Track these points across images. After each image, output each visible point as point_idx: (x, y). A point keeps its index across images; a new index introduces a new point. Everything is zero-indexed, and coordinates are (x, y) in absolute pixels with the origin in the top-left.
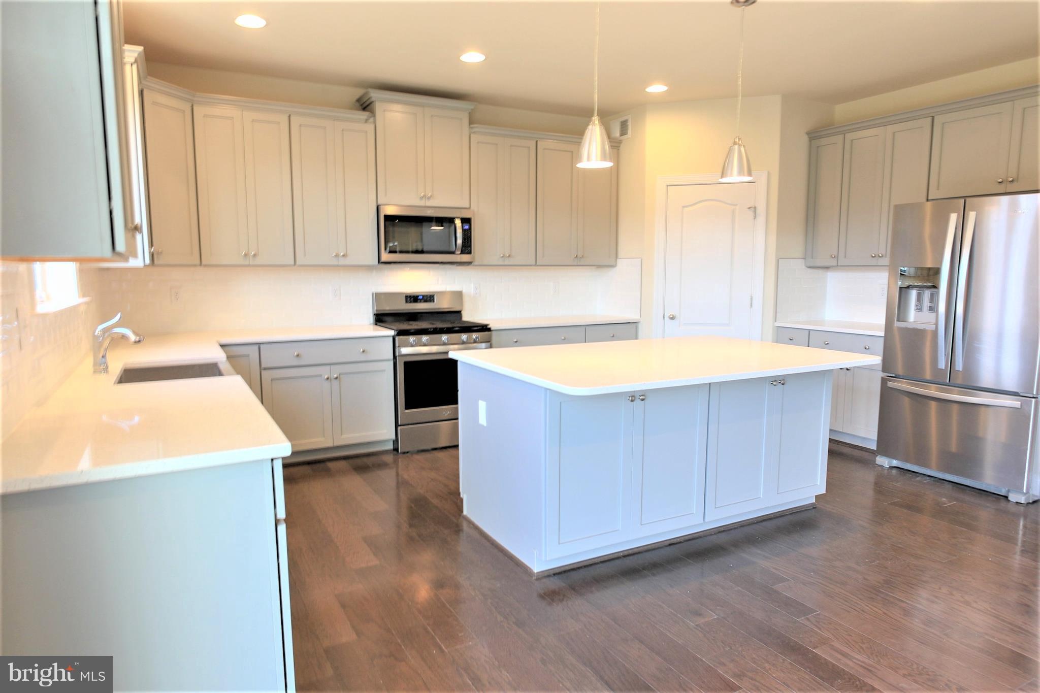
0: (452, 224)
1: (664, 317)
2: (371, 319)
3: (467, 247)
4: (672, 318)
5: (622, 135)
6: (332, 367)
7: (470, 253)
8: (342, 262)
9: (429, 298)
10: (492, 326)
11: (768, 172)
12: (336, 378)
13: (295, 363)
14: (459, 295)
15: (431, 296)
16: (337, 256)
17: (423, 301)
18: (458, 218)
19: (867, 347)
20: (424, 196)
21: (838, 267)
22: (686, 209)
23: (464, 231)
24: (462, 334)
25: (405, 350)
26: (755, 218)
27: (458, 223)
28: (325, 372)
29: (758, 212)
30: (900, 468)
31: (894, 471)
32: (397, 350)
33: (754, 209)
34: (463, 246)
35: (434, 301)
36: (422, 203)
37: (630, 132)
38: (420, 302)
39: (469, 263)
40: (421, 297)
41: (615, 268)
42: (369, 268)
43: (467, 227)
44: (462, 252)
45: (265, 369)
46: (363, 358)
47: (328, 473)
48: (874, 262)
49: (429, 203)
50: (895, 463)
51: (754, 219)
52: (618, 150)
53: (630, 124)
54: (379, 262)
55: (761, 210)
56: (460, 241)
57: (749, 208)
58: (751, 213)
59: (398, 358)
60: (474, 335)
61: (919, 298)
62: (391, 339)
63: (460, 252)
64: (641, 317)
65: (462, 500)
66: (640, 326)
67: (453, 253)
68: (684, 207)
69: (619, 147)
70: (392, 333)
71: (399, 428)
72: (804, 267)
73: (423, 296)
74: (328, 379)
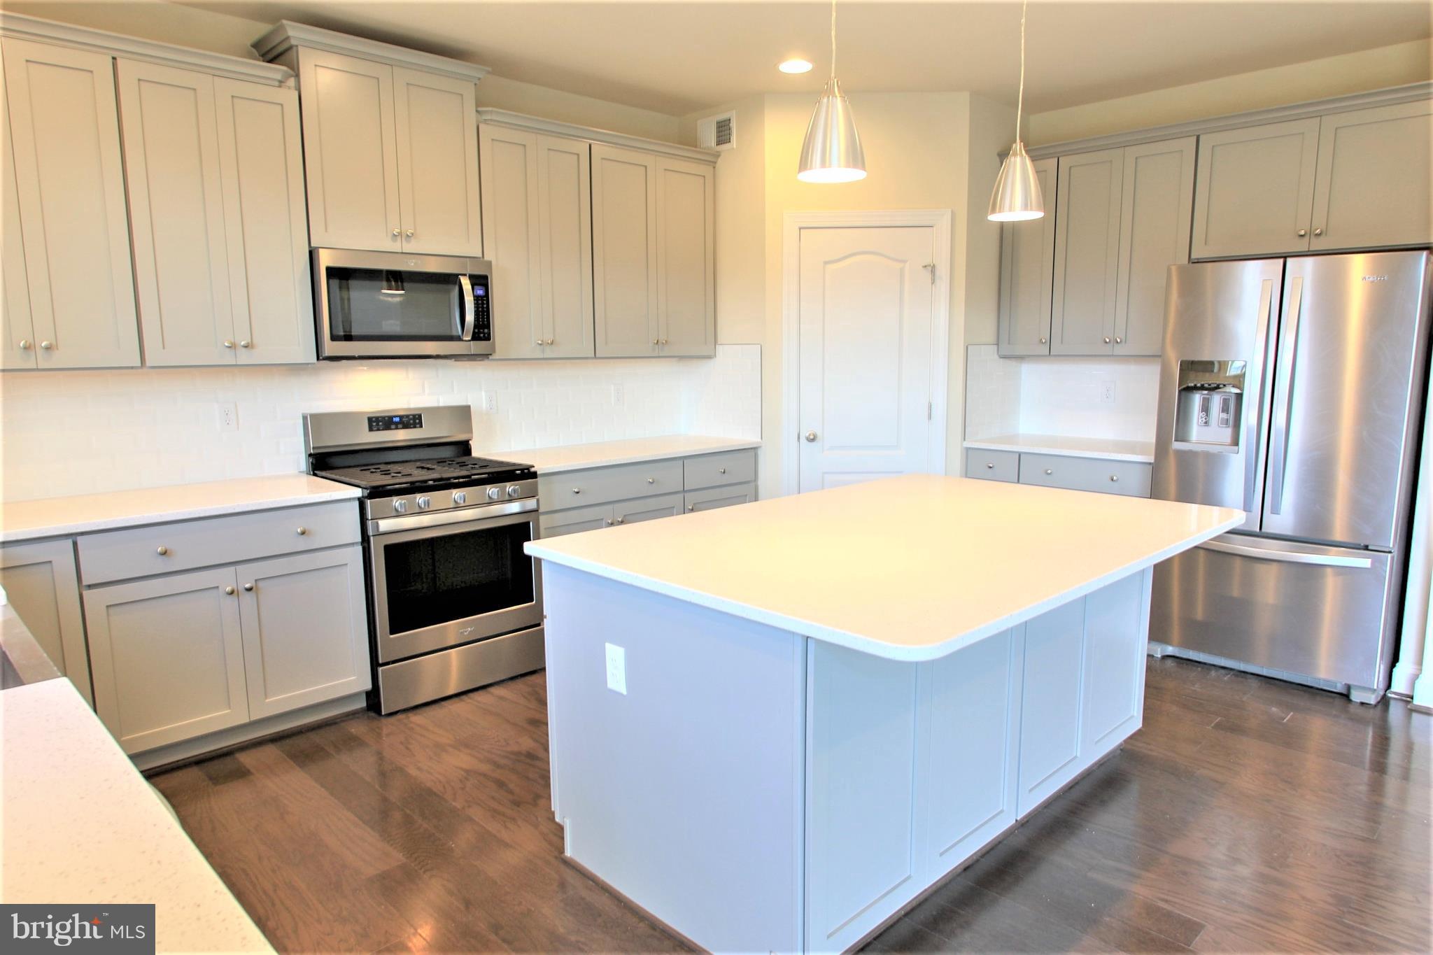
0: (451, 286)
1: (799, 438)
2: (303, 462)
3: (482, 330)
4: (812, 439)
5: (720, 142)
6: (240, 568)
7: (488, 338)
8: (244, 358)
9: (412, 420)
10: (539, 468)
11: (952, 212)
12: (250, 590)
13: (160, 566)
14: (464, 413)
15: (414, 416)
16: (233, 347)
17: (400, 426)
18: (465, 275)
19: (1115, 478)
20: (400, 234)
21: (1050, 355)
22: (829, 266)
23: (477, 298)
24: (488, 487)
25: (384, 525)
26: (933, 282)
27: (466, 283)
28: (226, 579)
29: (937, 273)
30: (1177, 658)
31: (1169, 663)
32: (369, 523)
33: (932, 269)
34: (475, 327)
35: (421, 426)
36: (396, 247)
37: (734, 138)
38: (397, 428)
39: (485, 356)
40: (397, 419)
41: (712, 360)
42: (295, 369)
43: (480, 292)
44: (475, 337)
45: (90, 587)
46: (302, 544)
47: (242, 774)
48: (1107, 350)
49: (408, 248)
50: (1170, 650)
51: (932, 284)
52: (714, 168)
53: (733, 125)
54: (318, 359)
55: (943, 271)
56: (470, 317)
57: (925, 266)
58: (928, 276)
59: (372, 538)
60: (510, 487)
61: (1206, 409)
62: (357, 504)
63: (470, 338)
64: (762, 438)
65: (560, 829)
66: (760, 452)
67: (459, 339)
68: (826, 263)
69: (715, 163)
70: (358, 492)
71: (380, 669)
72: (996, 356)
73: (401, 417)
74: (232, 593)
